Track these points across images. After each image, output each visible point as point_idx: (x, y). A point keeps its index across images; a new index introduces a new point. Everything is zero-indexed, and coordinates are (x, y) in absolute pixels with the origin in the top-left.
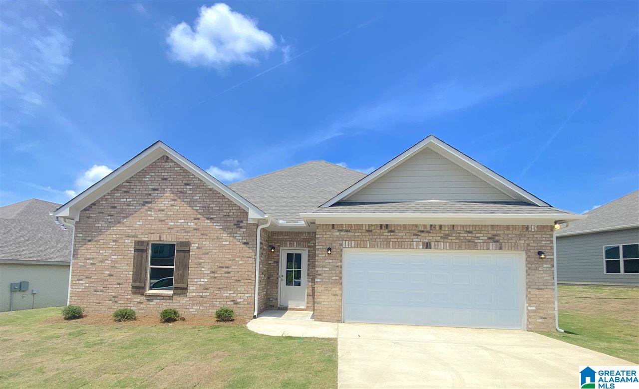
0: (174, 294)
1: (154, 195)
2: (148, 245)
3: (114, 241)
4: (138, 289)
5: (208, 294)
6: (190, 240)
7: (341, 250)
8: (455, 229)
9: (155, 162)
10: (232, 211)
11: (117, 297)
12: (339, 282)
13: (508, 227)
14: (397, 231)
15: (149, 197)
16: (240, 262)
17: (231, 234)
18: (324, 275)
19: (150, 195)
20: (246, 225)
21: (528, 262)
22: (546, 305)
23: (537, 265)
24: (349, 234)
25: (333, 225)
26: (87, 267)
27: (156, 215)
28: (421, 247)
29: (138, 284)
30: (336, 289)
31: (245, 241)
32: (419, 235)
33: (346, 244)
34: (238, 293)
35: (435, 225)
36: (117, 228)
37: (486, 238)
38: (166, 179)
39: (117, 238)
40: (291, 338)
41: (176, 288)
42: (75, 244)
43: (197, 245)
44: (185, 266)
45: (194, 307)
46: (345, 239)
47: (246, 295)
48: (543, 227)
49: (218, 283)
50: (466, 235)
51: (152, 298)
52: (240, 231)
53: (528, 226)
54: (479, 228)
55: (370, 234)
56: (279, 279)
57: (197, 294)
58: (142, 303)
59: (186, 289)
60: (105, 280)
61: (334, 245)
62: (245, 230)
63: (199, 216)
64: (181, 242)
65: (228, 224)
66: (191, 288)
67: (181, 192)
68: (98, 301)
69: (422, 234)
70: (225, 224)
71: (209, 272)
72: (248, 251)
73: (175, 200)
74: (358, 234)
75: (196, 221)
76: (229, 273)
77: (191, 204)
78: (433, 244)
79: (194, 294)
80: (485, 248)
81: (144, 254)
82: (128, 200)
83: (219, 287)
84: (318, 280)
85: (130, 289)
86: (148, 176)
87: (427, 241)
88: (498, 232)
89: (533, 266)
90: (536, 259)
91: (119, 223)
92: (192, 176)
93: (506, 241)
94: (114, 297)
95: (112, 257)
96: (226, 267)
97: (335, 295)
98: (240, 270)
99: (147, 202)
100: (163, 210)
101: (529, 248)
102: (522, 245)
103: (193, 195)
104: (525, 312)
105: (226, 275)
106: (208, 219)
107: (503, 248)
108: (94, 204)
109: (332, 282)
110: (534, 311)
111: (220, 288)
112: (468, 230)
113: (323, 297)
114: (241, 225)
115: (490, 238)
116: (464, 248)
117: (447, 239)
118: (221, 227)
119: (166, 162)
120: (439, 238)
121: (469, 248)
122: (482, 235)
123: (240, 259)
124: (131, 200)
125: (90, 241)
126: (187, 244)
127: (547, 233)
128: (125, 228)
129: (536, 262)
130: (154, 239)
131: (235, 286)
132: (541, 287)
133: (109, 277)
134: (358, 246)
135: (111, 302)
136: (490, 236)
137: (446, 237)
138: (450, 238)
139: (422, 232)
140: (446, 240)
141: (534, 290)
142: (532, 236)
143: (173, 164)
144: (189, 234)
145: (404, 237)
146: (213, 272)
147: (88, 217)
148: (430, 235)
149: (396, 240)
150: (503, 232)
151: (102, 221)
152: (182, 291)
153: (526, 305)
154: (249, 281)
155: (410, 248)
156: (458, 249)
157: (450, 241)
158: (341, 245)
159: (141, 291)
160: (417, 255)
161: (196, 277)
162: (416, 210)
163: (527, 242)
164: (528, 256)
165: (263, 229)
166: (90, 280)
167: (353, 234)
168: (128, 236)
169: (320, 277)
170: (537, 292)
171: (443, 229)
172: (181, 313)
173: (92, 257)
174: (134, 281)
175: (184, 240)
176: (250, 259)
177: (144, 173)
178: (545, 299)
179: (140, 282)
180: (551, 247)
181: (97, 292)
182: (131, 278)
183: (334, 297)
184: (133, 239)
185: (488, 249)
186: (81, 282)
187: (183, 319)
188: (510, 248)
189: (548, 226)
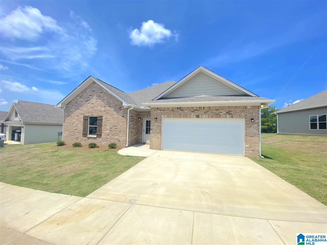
0: (97, 137)
1: (90, 97)
2: (88, 117)
3: (77, 116)
4: (85, 135)
5: (109, 137)
6: (103, 115)
7: (161, 119)
8: (211, 108)
9: (91, 84)
10: (118, 103)
11: (78, 138)
12: (160, 133)
13: (236, 107)
14: (184, 110)
15: (89, 98)
16: (121, 124)
17: (118, 113)
18: (154, 129)
19: (89, 97)
20: (123, 108)
21: (246, 124)
22: (254, 145)
23: (250, 125)
24: (164, 112)
25: (158, 108)
26: (68, 126)
27: (91, 106)
28: (195, 117)
29: (84, 133)
30: (159, 136)
31: (123, 115)
32: (194, 112)
33: (163, 116)
34: (120, 137)
35: (201, 107)
36: (78, 111)
37: (225, 113)
38: (94, 91)
39: (78, 115)
40: (129, 156)
41: (97, 135)
42: (64, 118)
43: (105, 117)
44: (101, 126)
45: (104, 142)
46: (163, 114)
47: (123, 138)
48: (254, 106)
49: (113, 133)
50: (215, 111)
51: (90, 138)
52: (121, 111)
53: (246, 106)
54: (222, 108)
55: (173, 111)
56: (143, 131)
57: (105, 137)
58: (86, 140)
59: (101, 135)
60: (74, 131)
61: (158, 116)
62: (123, 111)
63: (106, 105)
64: (99, 116)
65: (117, 108)
66: (103, 135)
67: (99, 96)
68: (71, 139)
69: (196, 111)
70: (115, 108)
71: (109, 128)
72: (124, 120)
73: (97, 99)
74: (168, 112)
75: (105, 107)
76: (117, 128)
77: (103, 100)
78: (200, 116)
79: (104, 137)
80: (225, 117)
81: (87, 121)
82: (81, 100)
83: (113, 134)
84: (151, 132)
85: (82, 135)
86: (88, 90)
87: (197, 114)
88: (231, 110)
89: (248, 125)
90: (250, 122)
91: (78, 109)
92: (103, 89)
93: (235, 114)
94: (77, 138)
95: (76, 122)
96: (116, 126)
97: (158, 138)
98: (121, 127)
99: (88, 101)
100: (93, 103)
101: (246, 117)
102: (243, 115)
103: (104, 97)
104: (244, 147)
105: (116, 129)
106: (109, 106)
107: (234, 117)
108: (70, 102)
109: (157, 133)
110: (248, 147)
111: (113, 135)
112: (217, 109)
113: (153, 139)
114: (121, 108)
115: (227, 112)
116: (214, 117)
117: (207, 113)
118: (114, 110)
119: (94, 84)
120: (203, 113)
121: (217, 117)
122: (223, 111)
123: (121, 123)
124: (82, 100)
125: (69, 116)
126: (102, 117)
127: (256, 109)
128: (80, 111)
129: (250, 124)
130: (90, 115)
131: (119, 134)
132: (252, 136)
133: (75, 130)
134: (168, 117)
135: (76, 139)
136: (227, 111)
137: (206, 112)
138: (208, 113)
139: (196, 110)
140: (206, 114)
141: (248, 137)
142: (248, 111)
143: (97, 85)
144: (102, 113)
145: (187, 113)
146: (111, 128)
147: (68, 107)
148: (199, 111)
149: (184, 114)
150: (233, 110)
151: (73, 108)
152: (100, 136)
153: (245, 144)
154: (124, 132)
155: (190, 118)
156: (212, 118)
157: (208, 114)
158: (161, 116)
159: (86, 135)
160: (193, 121)
161: (104, 130)
162: (193, 101)
163: (245, 114)
164: (246, 121)
165: (130, 110)
166: (69, 131)
167: (166, 112)
168: (81, 114)
169: (152, 130)
170: (250, 138)
171: (205, 108)
172: (98, 144)
173: (69, 122)
174: (83, 131)
175: (100, 115)
176: (125, 123)
177: (86, 89)
178: (254, 142)
179: (85, 132)
180: (258, 116)
181: (71, 135)
182: (82, 131)
183: (157, 139)
184: (83, 115)
185: (226, 118)
186: (66, 132)
187: (98, 147)
188: (237, 117)
189: (257, 106)
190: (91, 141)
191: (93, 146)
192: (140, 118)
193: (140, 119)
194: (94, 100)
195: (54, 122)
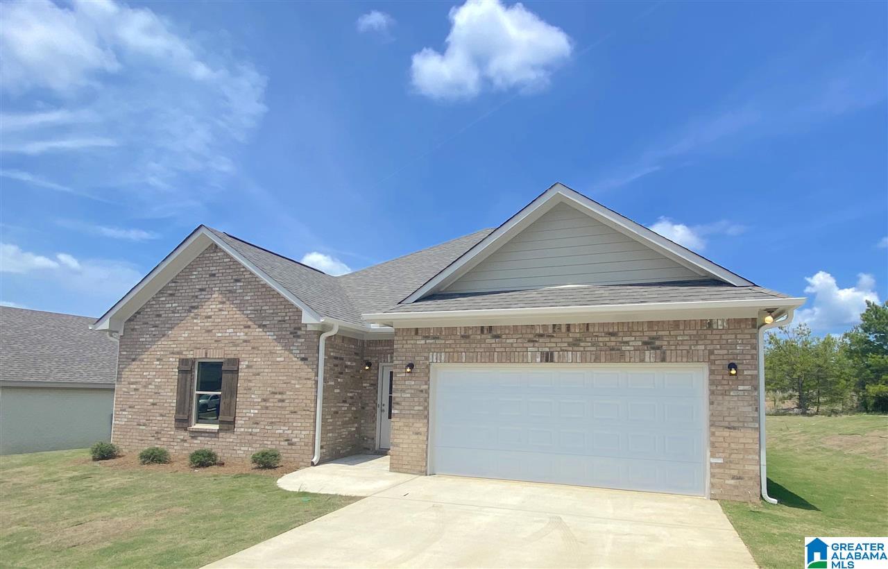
0: (219, 431)
1: (201, 297)
2: (193, 363)
3: (158, 360)
4: (182, 422)
5: (258, 430)
6: (239, 356)
7: (428, 367)
8: (591, 329)
9: (203, 253)
10: (288, 314)
11: (160, 433)
12: (425, 416)
13: (676, 324)
14: (504, 336)
15: (196, 300)
16: (297, 386)
17: (287, 348)
18: (403, 403)
19: (197, 297)
20: (304, 332)
21: (712, 382)
22: (741, 456)
23: (727, 388)
24: (438, 342)
25: (417, 329)
26: (131, 393)
27: (203, 324)
28: (538, 360)
29: (181, 416)
30: (420, 425)
31: (303, 356)
32: (536, 341)
33: (433, 357)
34: (293, 429)
35: (560, 325)
36: (164, 342)
37: (640, 343)
38: (214, 275)
39: (161, 355)
41: (221, 423)
42: (119, 365)
43: (247, 363)
44: (233, 392)
45: (242, 448)
46: (432, 350)
47: (303, 433)
48: (739, 321)
49: (271, 416)
50: (607, 339)
51: (196, 434)
52: (297, 342)
53: (711, 320)
54: (628, 328)
55: (467, 341)
56: (378, 409)
57: (246, 430)
58: (184, 441)
59: (233, 423)
60: (149, 411)
61: (417, 358)
62: (303, 340)
63: (250, 323)
64: (228, 359)
65: (284, 333)
66: (239, 422)
67: (230, 291)
68: (140, 438)
69: (541, 340)
70: (280, 333)
71: (260, 400)
72: (307, 371)
73: (223, 303)
74: (450, 342)
75: (246, 330)
76: (283, 401)
77: (241, 307)
78: (556, 354)
79: (242, 430)
80: (637, 360)
81: (189, 376)
82: (174, 305)
83: (270, 420)
84: (396, 412)
85: (173, 422)
86: (195, 273)
87: (547, 350)
88: (660, 333)
89: (719, 388)
90: (726, 377)
91: (164, 335)
92: (242, 269)
93: (673, 347)
94: (157, 433)
95: (156, 380)
96: (280, 393)
97: (417, 434)
98: (296, 397)
99: (193, 307)
100: (210, 317)
101: (712, 357)
102: (701, 353)
103: (244, 294)
104: (708, 464)
105: (280, 404)
106: (260, 326)
107: (668, 359)
108: (138, 313)
109: (413, 414)
110: (719, 466)
111: (272, 423)
112: (611, 330)
113: (402, 436)
114: (299, 333)
115: (645, 343)
116: (603, 359)
117: (578, 346)
118: (275, 337)
119: (215, 252)
120: (566, 345)
121: (611, 360)
122: (633, 338)
123: (297, 382)
124: (177, 305)
125: (134, 360)
126: (236, 362)
127: (746, 331)
128: (169, 343)
129: (725, 382)
130: (199, 355)
131: (290, 420)
132: (733, 424)
133: (151, 407)
134: (449, 360)
135: (153, 438)
136: (646, 339)
137: (576, 343)
138: (582, 344)
139: (541, 336)
140: (576, 348)
141: (721, 429)
142: (718, 337)
143: (222, 254)
144: (238, 348)
145: (515, 345)
146: (264, 400)
147: (133, 330)
148: (553, 340)
149: (503, 349)
150: (667, 333)
151: (147, 334)
152: (229, 425)
153: (709, 454)
154: (308, 413)
155: (523, 362)
156: (595, 361)
157: (582, 349)
158: (427, 358)
159: (185, 425)
160: (535, 373)
161: (244, 407)
162: (533, 303)
163: (710, 347)
164: (712, 372)
165: (329, 338)
166: (134, 410)
167: (444, 341)
168: (173, 353)
169: (397, 407)
170: (726, 433)
171: (572, 330)
172: (221, 455)
173: (134, 380)
174: (178, 411)
175: (232, 357)
176: (308, 382)
177: (190, 268)
178: (742, 446)
179: (183, 414)
180: (752, 355)
181: (140, 425)
182: (175, 408)
183: (415, 437)
184: (178, 356)
185: (642, 361)
186: (124, 413)
187: (222, 464)
188: (679, 359)
189: (746, 319)
190: (199, 444)
191: (204, 460)
192: (369, 364)
193: (367, 368)
194: (212, 306)
195: (96, 380)
